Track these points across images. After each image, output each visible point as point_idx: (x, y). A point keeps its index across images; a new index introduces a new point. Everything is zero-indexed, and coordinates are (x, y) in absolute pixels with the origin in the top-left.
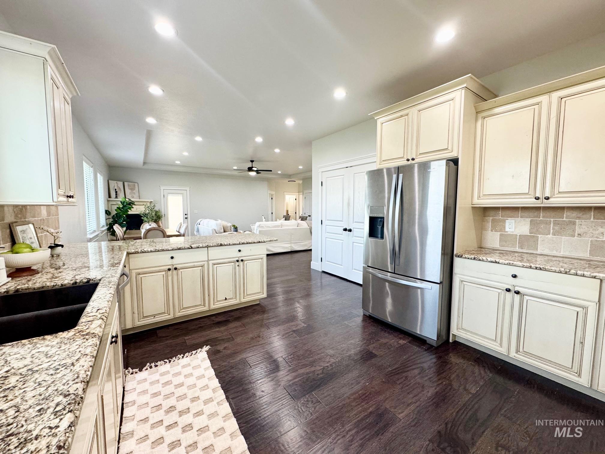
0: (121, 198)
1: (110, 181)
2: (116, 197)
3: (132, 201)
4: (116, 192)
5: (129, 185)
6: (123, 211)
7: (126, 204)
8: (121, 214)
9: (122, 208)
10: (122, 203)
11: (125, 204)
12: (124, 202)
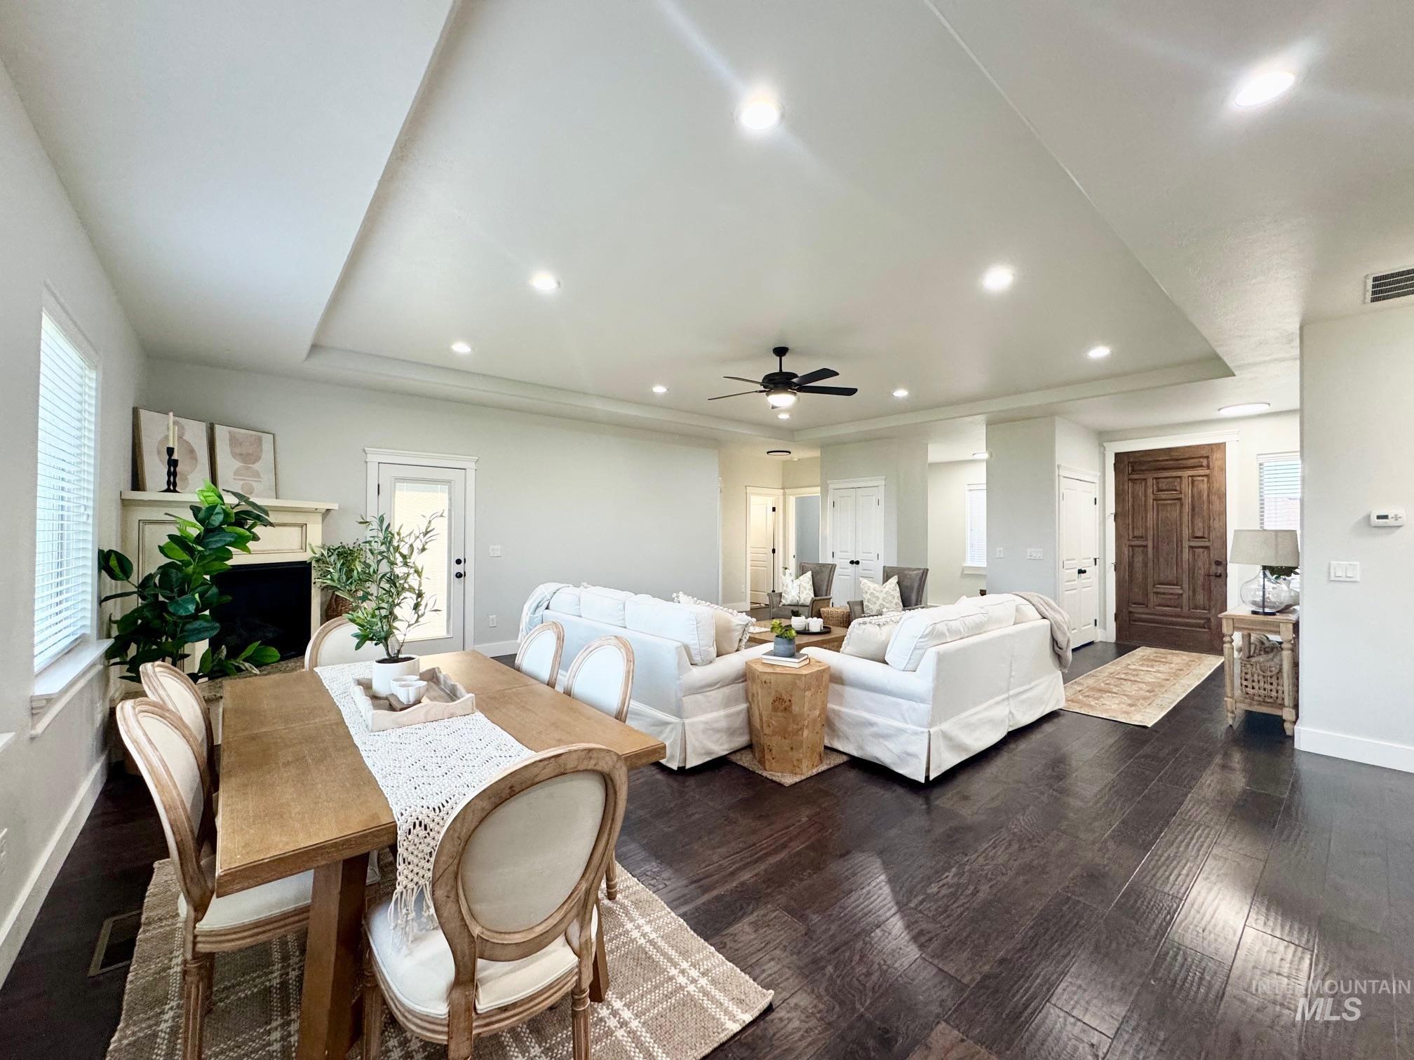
0: (195, 490)
1: (144, 414)
2: (172, 487)
3: (253, 505)
4: (173, 463)
5: (233, 441)
6: (202, 557)
7: (221, 517)
8: (190, 569)
9: (199, 540)
10: (201, 515)
11: (217, 519)
12: (211, 509)
